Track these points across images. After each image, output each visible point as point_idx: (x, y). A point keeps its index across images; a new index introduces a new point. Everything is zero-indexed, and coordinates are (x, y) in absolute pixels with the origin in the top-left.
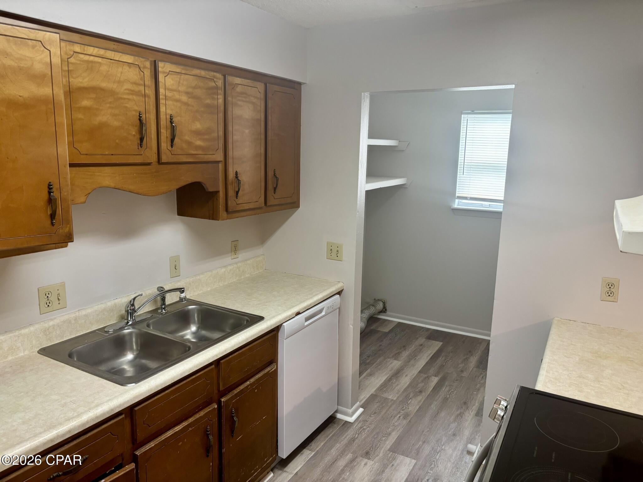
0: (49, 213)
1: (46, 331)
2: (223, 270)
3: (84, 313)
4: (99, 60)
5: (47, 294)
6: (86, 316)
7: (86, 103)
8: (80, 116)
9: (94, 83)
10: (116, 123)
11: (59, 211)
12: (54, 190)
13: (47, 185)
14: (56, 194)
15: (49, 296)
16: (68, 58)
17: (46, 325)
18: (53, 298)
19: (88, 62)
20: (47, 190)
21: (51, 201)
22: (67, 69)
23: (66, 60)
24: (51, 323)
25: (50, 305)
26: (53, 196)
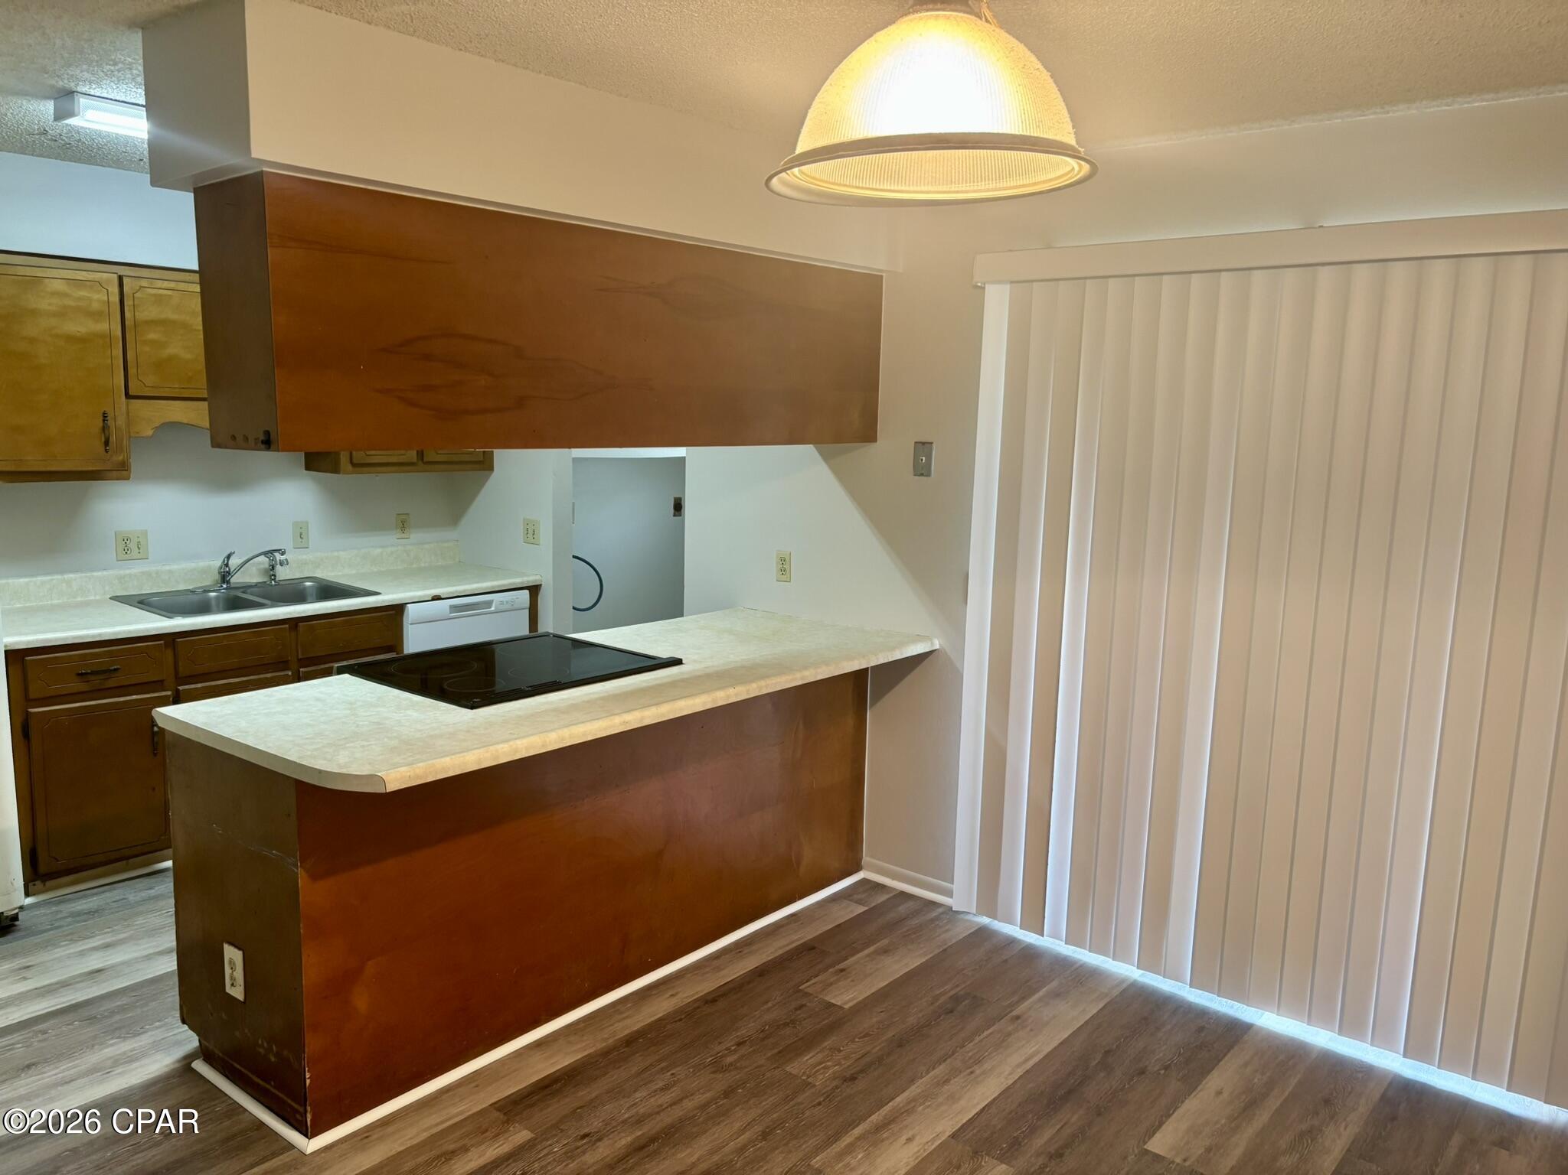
0: (103, 440)
1: (121, 578)
2: (379, 550)
3: (167, 568)
4: (169, 293)
5: (126, 541)
6: (170, 572)
7: (152, 336)
8: (147, 349)
9: (163, 316)
10: (188, 356)
11: (113, 439)
12: (108, 418)
13: (101, 415)
14: (110, 422)
15: (128, 542)
16: (134, 294)
17: (122, 572)
18: (133, 545)
19: (155, 295)
20: (102, 418)
21: (105, 428)
22: (132, 303)
23: (132, 295)
24: (128, 572)
25: (128, 552)
26: (107, 424)
